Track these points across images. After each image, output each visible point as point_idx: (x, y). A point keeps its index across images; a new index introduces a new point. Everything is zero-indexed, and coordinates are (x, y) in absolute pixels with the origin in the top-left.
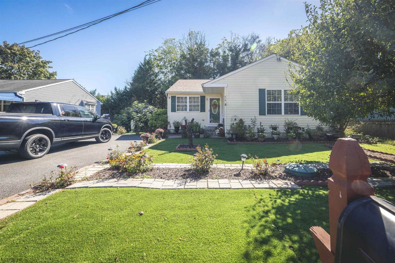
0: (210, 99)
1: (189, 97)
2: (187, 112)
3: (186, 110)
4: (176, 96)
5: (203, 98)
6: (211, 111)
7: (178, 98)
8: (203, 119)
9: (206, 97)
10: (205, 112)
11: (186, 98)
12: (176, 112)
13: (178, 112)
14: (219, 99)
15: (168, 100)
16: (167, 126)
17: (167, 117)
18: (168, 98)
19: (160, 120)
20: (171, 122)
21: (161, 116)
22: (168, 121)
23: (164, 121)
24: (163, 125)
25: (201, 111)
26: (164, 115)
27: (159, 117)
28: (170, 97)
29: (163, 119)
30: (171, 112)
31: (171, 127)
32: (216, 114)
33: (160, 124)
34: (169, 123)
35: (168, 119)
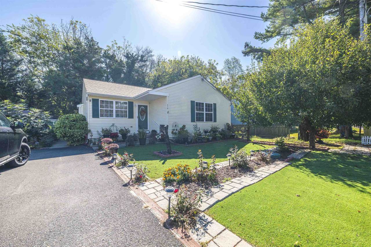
0: (138, 105)
1: (116, 102)
2: (114, 119)
3: (111, 115)
4: (99, 99)
5: (131, 104)
6: (139, 117)
7: (102, 101)
8: (131, 126)
9: (134, 103)
10: (133, 118)
11: (112, 102)
12: (99, 118)
13: (101, 117)
14: (147, 106)
15: (88, 103)
16: (87, 135)
17: (87, 124)
18: (88, 101)
19: (77, 128)
20: (92, 130)
21: (77, 122)
22: (89, 129)
23: (83, 129)
24: (83, 134)
25: (129, 118)
26: (83, 121)
27: (75, 124)
28: (91, 100)
29: (83, 127)
30: (93, 118)
31: (92, 136)
32: (144, 120)
33: (79, 133)
34: (90, 131)
35: (88, 126)
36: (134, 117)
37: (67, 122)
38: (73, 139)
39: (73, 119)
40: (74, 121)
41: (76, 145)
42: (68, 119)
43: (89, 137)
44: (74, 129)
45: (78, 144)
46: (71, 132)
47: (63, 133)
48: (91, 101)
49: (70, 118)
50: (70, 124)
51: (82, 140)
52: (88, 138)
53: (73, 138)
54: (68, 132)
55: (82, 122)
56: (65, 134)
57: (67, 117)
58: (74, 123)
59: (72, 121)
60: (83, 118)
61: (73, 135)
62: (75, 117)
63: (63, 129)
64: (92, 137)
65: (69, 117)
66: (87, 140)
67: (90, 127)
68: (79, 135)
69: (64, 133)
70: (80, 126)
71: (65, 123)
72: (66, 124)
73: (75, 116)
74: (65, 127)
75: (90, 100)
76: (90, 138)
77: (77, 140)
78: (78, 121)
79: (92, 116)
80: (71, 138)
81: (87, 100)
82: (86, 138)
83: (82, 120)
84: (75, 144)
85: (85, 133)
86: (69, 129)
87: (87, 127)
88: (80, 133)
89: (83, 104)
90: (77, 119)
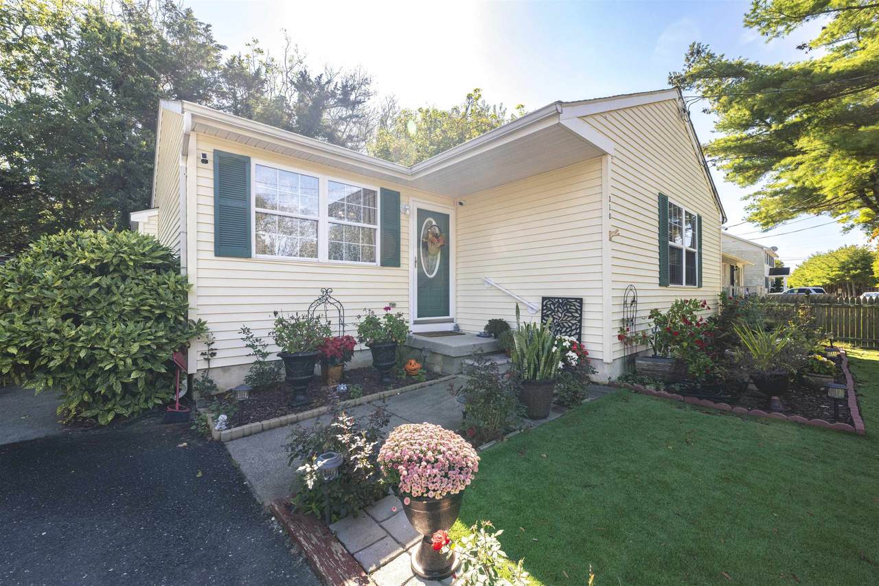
0: (419, 210)
2: (321, 265)
3: (307, 249)
5: (391, 202)
6: (418, 263)
8: (391, 300)
9: (402, 198)
10: (398, 265)
12: (249, 256)
13: (261, 256)
14: (447, 216)
15: (192, 172)
16: (184, 350)
17: (182, 291)
18: (193, 159)
19: (121, 313)
20: (212, 323)
21: (124, 278)
22: (193, 316)
23: (162, 317)
24: (160, 347)
25: (384, 264)
26: (158, 273)
27: (109, 291)
28: (210, 157)
29: (160, 307)
30: (216, 255)
31: (214, 354)
32: (435, 277)
33: (135, 348)
34: (200, 328)
35: (192, 301)
36: (402, 261)
37: (49, 274)
38: (89, 388)
39: (93, 261)
40: (103, 269)
41: (110, 418)
42: (65, 257)
43: (195, 363)
44: (99, 319)
45: (126, 413)
46: (76, 339)
47: (13, 350)
48: (210, 165)
49: (74, 251)
50: (75, 287)
51: (150, 384)
52: (192, 370)
53: (95, 376)
54: (51, 341)
55: (153, 278)
56: (33, 354)
57: (56, 248)
58: (105, 281)
59: (86, 269)
60: (160, 258)
61: (91, 361)
62: (106, 246)
63: (18, 325)
64: (215, 363)
65: (70, 243)
66: (182, 379)
67: (200, 307)
68: (135, 362)
69: (22, 349)
70: (143, 302)
71: (35, 280)
72: (48, 287)
73: (110, 242)
74: (33, 311)
75: (204, 155)
76: (204, 366)
77: (118, 389)
78: (130, 273)
79: (211, 247)
80: (76, 381)
81: (185, 154)
82: (176, 368)
83: (150, 266)
84: (109, 411)
85: (171, 341)
86: (64, 318)
87: (184, 309)
88: (142, 348)
89: (155, 212)
90: (123, 261)
